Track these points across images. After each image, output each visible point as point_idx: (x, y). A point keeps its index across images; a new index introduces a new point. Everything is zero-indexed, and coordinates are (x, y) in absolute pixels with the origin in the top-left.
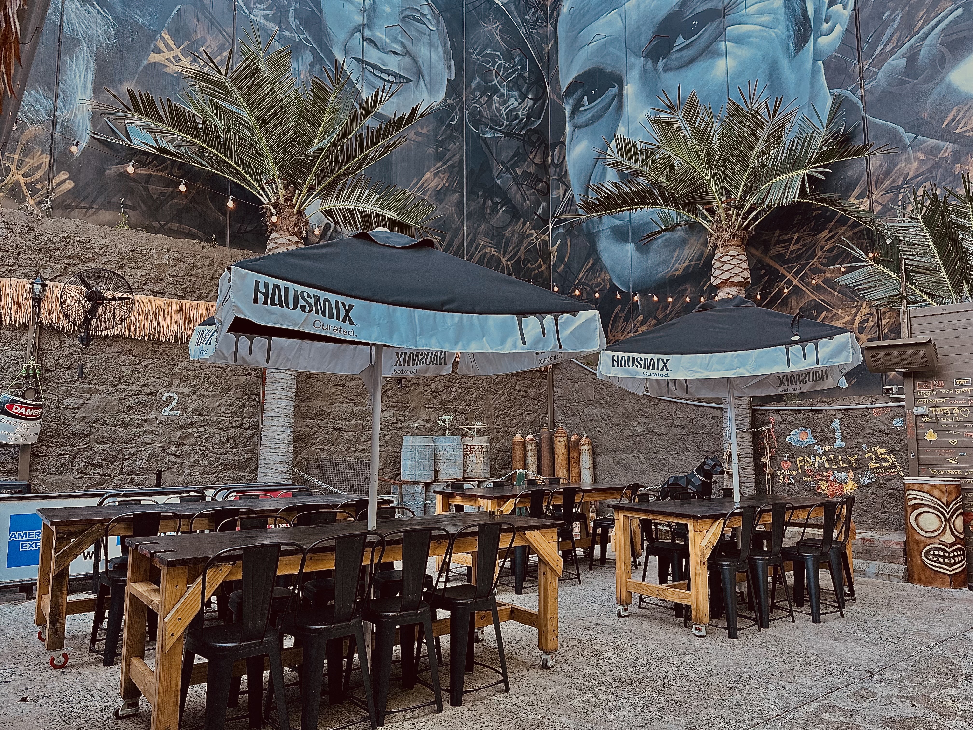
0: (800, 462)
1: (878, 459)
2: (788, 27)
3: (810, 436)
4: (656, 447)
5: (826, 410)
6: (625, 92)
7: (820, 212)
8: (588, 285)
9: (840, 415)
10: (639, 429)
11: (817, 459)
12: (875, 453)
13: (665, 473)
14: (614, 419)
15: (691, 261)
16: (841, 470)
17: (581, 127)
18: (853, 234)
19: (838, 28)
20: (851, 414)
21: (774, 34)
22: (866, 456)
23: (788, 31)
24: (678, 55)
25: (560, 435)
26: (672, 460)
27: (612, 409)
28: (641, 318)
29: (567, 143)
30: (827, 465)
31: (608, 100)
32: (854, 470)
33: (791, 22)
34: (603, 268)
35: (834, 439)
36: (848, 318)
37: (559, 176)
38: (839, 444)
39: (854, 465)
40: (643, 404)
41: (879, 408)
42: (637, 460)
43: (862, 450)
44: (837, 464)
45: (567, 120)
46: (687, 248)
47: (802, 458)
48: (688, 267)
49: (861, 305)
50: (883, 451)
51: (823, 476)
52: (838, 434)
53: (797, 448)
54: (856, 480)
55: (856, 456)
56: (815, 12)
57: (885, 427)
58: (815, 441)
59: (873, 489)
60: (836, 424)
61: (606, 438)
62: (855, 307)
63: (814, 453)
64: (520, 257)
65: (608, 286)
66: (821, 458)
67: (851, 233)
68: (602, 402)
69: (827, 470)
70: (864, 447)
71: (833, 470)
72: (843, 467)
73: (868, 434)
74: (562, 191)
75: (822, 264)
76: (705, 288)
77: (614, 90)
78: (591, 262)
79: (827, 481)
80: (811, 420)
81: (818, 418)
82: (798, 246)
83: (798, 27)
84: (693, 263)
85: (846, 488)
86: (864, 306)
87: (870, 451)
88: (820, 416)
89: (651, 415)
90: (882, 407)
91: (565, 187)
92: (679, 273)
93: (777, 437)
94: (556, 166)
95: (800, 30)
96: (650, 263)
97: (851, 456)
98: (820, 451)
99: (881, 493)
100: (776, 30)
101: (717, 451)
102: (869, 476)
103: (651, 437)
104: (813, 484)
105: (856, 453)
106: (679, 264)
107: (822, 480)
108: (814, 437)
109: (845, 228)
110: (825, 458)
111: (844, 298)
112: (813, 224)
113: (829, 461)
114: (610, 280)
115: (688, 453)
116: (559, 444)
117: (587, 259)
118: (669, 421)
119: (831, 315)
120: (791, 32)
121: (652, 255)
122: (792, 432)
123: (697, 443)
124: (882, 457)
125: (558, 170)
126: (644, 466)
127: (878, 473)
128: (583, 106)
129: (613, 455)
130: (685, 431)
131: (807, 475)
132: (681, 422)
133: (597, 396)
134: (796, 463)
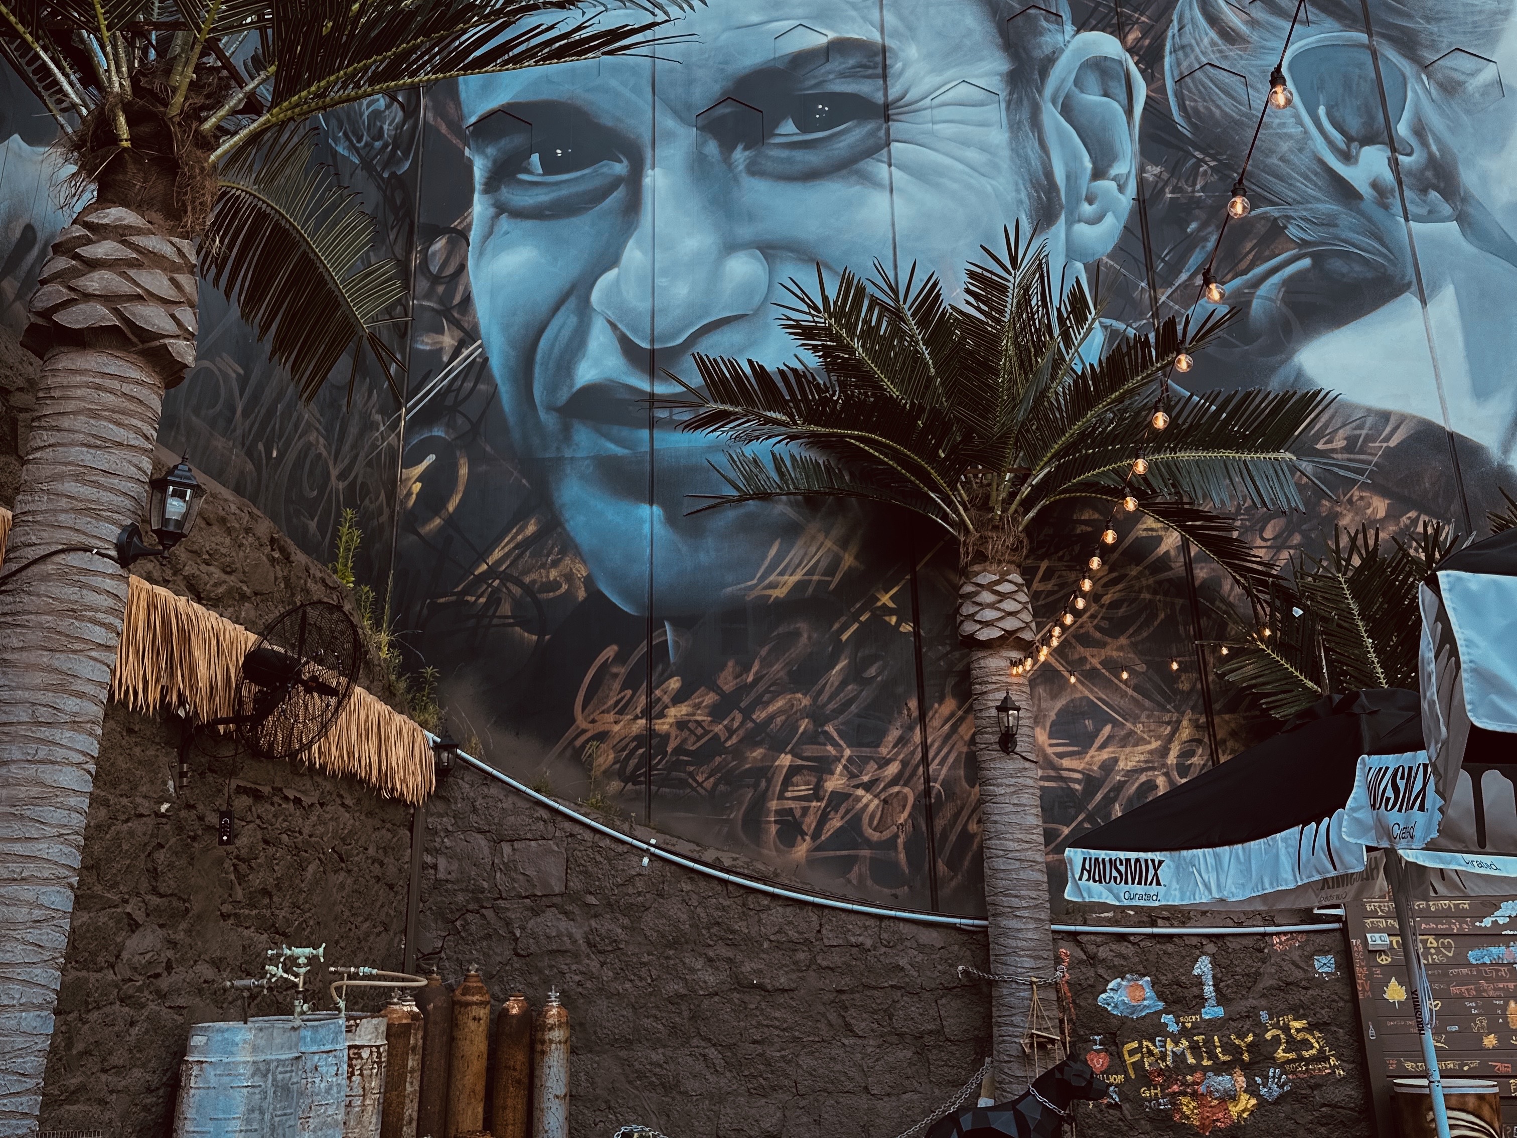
0: (1132, 1053)
1: (1291, 1040)
2: (1017, 184)
3: (1149, 992)
4: (760, 1025)
5: (1180, 936)
6: (647, 181)
7: (1089, 529)
8: (519, 582)
9: (1211, 948)
10: (710, 978)
11: (1170, 1046)
12: (1286, 1029)
13: (786, 1097)
14: (631, 949)
15: (810, 572)
16: (1220, 1068)
17: (518, 214)
18: (1156, 582)
19: (1109, 219)
20: (1233, 945)
21: (989, 188)
22: (1268, 1036)
23: (1018, 191)
24: (784, 153)
25: (476, 998)
26: (806, 1061)
27: (626, 921)
28: (674, 684)
29: (474, 236)
30: (1191, 1060)
31: (597, 182)
32: (1247, 1068)
33: (1024, 180)
34: (568, 546)
35: (1201, 1000)
36: (1155, 745)
37: (441, 301)
38: (1212, 1011)
39: (1246, 1057)
40: (724, 909)
41: (1285, 933)
42: (699, 1066)
43: (1259, 1024)
44: (1212, 1056)
45: (478, 186)
46: (800, 543)
47: (1135, 1045)
48: (800, 586)
49: (1179, 722)
50: (1297, 1024)
51: (1184, 1083)
52: (1209, 990)
53: (1123, 1020)
54: (1252, 1090)
55: (1250, 1038)
56: (1068, 177)
57: (1300, 974)
58: (1161, 1005)
59: (1287, 1108)
60: (1203, 966)
61: (603, 1003)
62: (1168, 723)
63: (1161, 1030)
65: (582, 594)
66: (1177, 1044)
67: (1151, 581)
68: (591, 900)
69: (1192, 1069)
70: (1264, 1016)
71: (1206, 1069)
72: (1225, 1063)
73: (1271, 988)
74: (448, 341)
75: (1097, 628)
76: (844, 637)
77: (620, 168)
78: (531, 529)
79: (1194, 1095)
80: (1152, 958)
81: (1165, 952)
82: (1049, 586)
83: (1037, 192)
84: (815, 578)
85: (1234, 1110)
86: (1185, 723)
87: (1276, 1026)
88: (1170, 948)
89: (748, 939)
90: (1291, 933)
91: (459, 334)
92: (780, 593)
93: (1076, 994)
94: (436, 279)
95: (1039, 197)
96: (704, 558)
97: (1241, 1036)
98: (1173, 1028)
99: (1306, 1117)
100: (993, 182)
101: (930, 1032)
102: (1279, 1078)
103: (746, 998)
104: (1164, 1104)
105: (1249, 1031)
106: (782, 574)
107: (1184, 1094)
108: (1160, 996)
109: (1139, 568)
110: (1185, 1043)
111: (1147, 703)
112: (1077, 548)
113: (1194, 1048)
114: (589, 581)
115: (852, 1041)
116: (472, 1025)
117: (520, 518)
118: (801, 956)
119: (1123, 733)
120: (1023, 196)
121: (710, 542)
122: (1110, 986)
123: (875, 1012)
124: (1299, 1037)
125: (440, 289)
126: (723, 1081)
127: (1293, 1073)
128: (529, 172)
129: (623, 1054)
130: (845, 982)
131: (1149, 1084)
132: (836, 959)
133: (576, 884)
134: (1120, 1056)
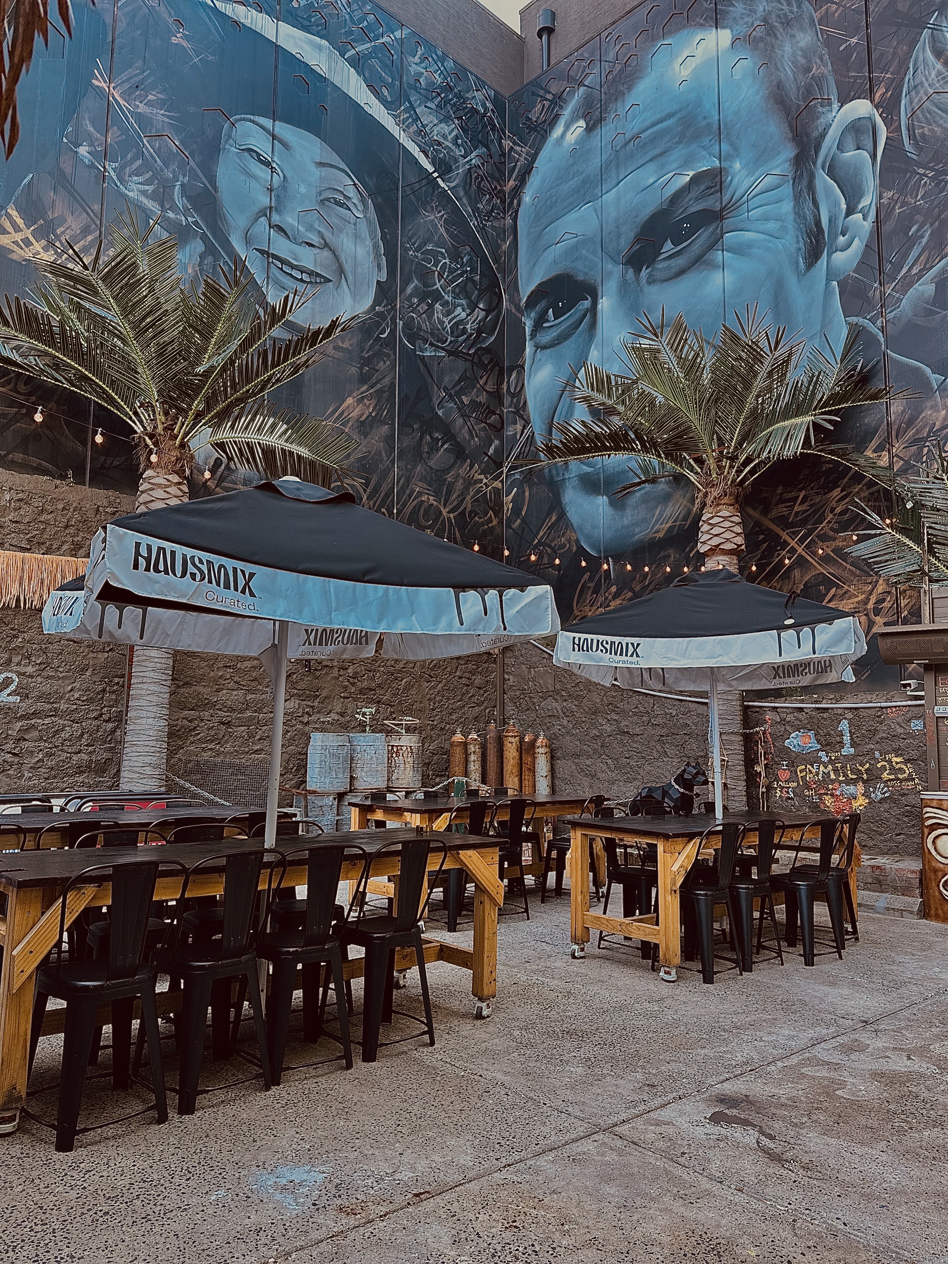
0: (801, 771)
1: (892, 768)
2: (797, 237)
3: (813, 740)
4: (628, 750)
5: (832, 709)
6: (599, 305)
7: (829, 466)
8: (550, 547)
9: (850, 715)
10: (608, 728)
11: (822, 768)
12: (890, 762)
13: (638, 784)
14: (578, 715)
15: (675, 521)
16: (849, 782)
17: (545, 347)
18: (869, 495)
19: (857, 242)
20: (862, 713)
21: (781, 246)
22: (879, 765)
23: (797, 241)
24: (666, 264)
25: (511, 734)
26: (648, 768)
27: (576, 703)
29: (527, 366)
30: (833, 776)
31: (578, 316)
32: (865, 783)
33: (802, 232)
34: (569, 525)
35: (841, 744)
36: (862, 597)
37: (516, 408)
38: (848, 750)
40: (613, 697)
41: (895, 707)
42: (604, 767)
43: (874, 758)
44: (845, 775)
45: (528, 337)
46: (671, 504)
47: (803, 767)
48: (671, 529)
49: (877, 581)
50: (898, 759)
51: (828, 789)
52: (847, 738)
53: (798, 755)
54: (866, 795)
55: (867, 766)
56: (830, 220)
57: (901, 731)
58: (819, 747)
59: (886, 806)
60: (844, 726)
61: (568, 738)
62: (870, 583)
63: (818, 761)
64: (465, 508)
65: (574, 549)
66: (826, 768)
67: (866, 494)
68: (564, 693)
69: (833, 782)
70: (877, 754)
71: (840, 782)
72: (852, 779)
73: (882, 738)
74: (518, 427)
75: (832, 529)
76: (691, 555)
77: (586, 302)
78: (554, 518)
79: (832, 795)
80: (815, 721)
81: (823, 718)
82: (804, 507)
83: (810, 238)
84: (678, 523)
85: (855, 804)
86: (881, 582)
87: (884, 760)
88: (825, 715)
89: (624, 711)
90: (899, 706)
91: (523, 422)
92: (661, 535)
93: (774, 740)
94: (513, 396)
95: (811, 241)
96: (626, 522)
97: (862, 765)
98: (825, 759)
99: (896, 811)
100: (783, 241)
101: (701, 757)
102: (883, 789)
103: (623, 738)
104: (816, 799)
105: (867, 762)
106: (661, 524)
107: (827, 794)
108: (818, 741)
109: (859, 487)
110: (830, 767)
111: (858, 572)
112: (822, 480)
113: (836, 770)
114: (577, 541)
115: (667, 759)
116: (510, 745)
117: (549, 514)
118: (645, 719)
119: (841, 592)
120: (801, 244)
121: (629, 511)
122: (792, 735)
123: (678, 746)
124: (898, 766)
125: (515, 400)
126: (614, 775)
127: (893, 787)
128: (548, 321)
129: (576, 761)
130: (664, 731)
131: (809, 788)
132: (659, 721)
133: (558, 687)
134: (796, 772)
